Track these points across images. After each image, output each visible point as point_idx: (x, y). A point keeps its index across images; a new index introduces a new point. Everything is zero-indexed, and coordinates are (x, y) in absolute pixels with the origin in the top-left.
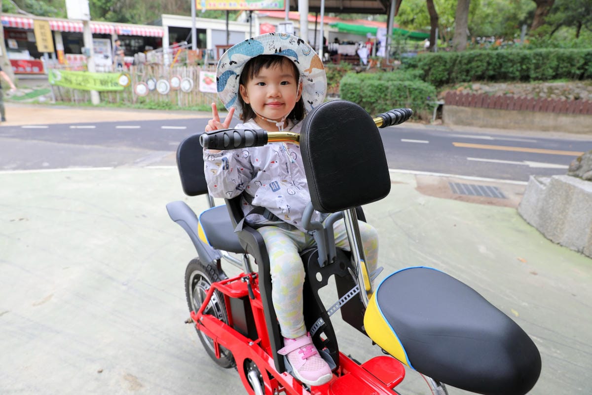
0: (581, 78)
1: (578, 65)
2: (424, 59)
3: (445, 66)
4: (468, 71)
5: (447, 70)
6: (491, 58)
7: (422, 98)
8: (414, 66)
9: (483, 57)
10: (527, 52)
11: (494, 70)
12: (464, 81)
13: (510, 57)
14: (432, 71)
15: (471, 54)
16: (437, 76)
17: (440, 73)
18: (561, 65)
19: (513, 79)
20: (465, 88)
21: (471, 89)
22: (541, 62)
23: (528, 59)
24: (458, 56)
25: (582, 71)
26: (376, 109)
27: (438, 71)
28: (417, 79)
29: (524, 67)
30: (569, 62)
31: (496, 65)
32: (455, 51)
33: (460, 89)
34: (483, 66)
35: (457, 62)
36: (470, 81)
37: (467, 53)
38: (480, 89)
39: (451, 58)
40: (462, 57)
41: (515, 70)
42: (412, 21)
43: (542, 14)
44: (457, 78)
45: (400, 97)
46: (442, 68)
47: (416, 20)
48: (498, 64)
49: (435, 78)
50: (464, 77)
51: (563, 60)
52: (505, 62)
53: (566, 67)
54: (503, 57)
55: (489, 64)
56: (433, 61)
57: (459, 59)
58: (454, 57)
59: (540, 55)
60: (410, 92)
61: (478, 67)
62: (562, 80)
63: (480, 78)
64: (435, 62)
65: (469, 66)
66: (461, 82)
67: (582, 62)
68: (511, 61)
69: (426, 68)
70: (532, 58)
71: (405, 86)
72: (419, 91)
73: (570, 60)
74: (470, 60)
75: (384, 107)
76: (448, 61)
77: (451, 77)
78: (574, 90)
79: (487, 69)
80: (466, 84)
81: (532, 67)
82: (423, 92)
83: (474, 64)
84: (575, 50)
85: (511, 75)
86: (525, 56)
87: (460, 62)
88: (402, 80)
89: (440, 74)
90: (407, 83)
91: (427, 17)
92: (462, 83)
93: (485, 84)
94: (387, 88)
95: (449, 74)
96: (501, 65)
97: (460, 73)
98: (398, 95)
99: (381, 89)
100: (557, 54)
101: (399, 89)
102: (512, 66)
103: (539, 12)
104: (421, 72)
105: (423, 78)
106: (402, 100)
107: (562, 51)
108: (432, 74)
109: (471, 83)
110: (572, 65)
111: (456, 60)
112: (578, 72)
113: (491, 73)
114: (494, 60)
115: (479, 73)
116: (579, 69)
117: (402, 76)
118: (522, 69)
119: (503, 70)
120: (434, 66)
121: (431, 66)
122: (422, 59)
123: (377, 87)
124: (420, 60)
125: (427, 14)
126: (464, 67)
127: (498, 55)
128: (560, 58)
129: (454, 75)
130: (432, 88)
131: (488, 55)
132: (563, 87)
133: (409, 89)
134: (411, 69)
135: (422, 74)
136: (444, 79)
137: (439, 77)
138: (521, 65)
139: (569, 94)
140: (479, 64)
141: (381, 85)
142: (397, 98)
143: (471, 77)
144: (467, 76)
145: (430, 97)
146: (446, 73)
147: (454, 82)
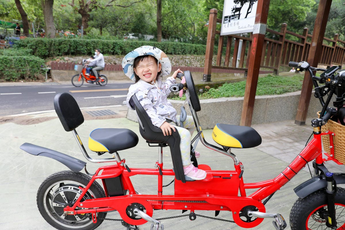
0: (113, 54)
1: (111, 48)
2: (31, 42)
3: (45, 46)
4: (59, 50)
5: (47, 49)
6: (71, 43)
7: (37, 66)
8: (24, 46)
9: (66, 42)
10: (88, 40)
11: (74, 50)
12: (58, 55)
13: (80, 42)
14: (38, 49)
15: (59, 40)
16: (42, 53)
17: (43, 51)
18: (104, 48)
19: (84, 54)
20: (61, 59)
21: (64, 60)
22: (95, 46)
23: (89, 44)
24: (52, 41)
25: (113, 51)
26: (5, 74)
27: (42, 50)
28: (29, 54)
29: (88, 48)
30: (107, 46)
31: (74, 46)
32: (49, 38)
33: (57, 60)
34: (67, 47)
35: (53, 44)
37: (57, 39)
38: (69, 60)
39: (48, 42)
40: (55, 41)
41: (83, 49)
42: (7, 15)
43: (85, 21)
44: (54, 54)
45: (22, 65)
46: (44, 48)
47: (9, 15)
48: (75, 46)
50: (58, 53)
51: (105, 45)
52: (78, 45)
53: (107, 49)
54: (77, 42)
55: (70, 46)
56: (37, 43)
57: (53, 42)
58: (50, 42)
59: (94, 42)
60: (28, 63)
61: (65, 48)
62: (106, 55)
63: (67, 54)
64: (39, 44)
65: (60, 47)
66: (56, 56)
67: (112, 47)
68: (82, 45)
69: (34, 47)
70: (91, 43)
71: (24, 59)
72: (35, 62)
73: (107, 45)
74: (60, 43)
75: (11, 73)
76: (47, 44)
77: (51, 53)
78: (113, 60)
79: (70, 49)
80: (60, 57)
81: (92, 48)
82: (38, 62)
83: (62, 46)
84: (109, 41)
85: (83, 52)
86: (88, 42)
87: (54, 44)
88: (18, 55)
89: (43, 52)
90: (25, 57)
91: (18, 14)
92: (58, 57)
93: (71, 57)
94: (11, 60)
95: (49, 51)
97: (55, 51)
98: (20, 65)
99: (6, 61)
100: (101, 42)
101: (20, 61)
102: (82, 48)
103: (84, 19)
104: (31, 50)
105: (33, 53)
106: (23, 68)
107: (103, 41)
108: (39, 51)
109: (62, 57)
110: (109, 48)
111: (51, 43)
112: (112, 51)
113: (73, 51)
114: (73, 44)
115: (66, 51)
116: (112, 50)
117: (18, 52)
118: (87, 49)
119: (78, 49)
120: (38, 46)
121: (37, 46)
122: (30, 42)
123: (3, 60)
124: (28, 42)
126: (57, 47)
127: (74, 41)
128: (103, 44)
129: (52, 52)
130: (42, 60)
131: (69, 41)
132: (108, 58)
133: (27, 60)
134: (22, 48)
135: (31, 51)
136: (46, 54)
137: (43, 53)
138: (87, 47)
139: (111, 62)
140: (65, 46)
141: (6, 58)
142: (20, 67)
143: (62, 53)
144: (59, 52)
145: (42, 65)
146: (47, 51)
147: (53, 56)
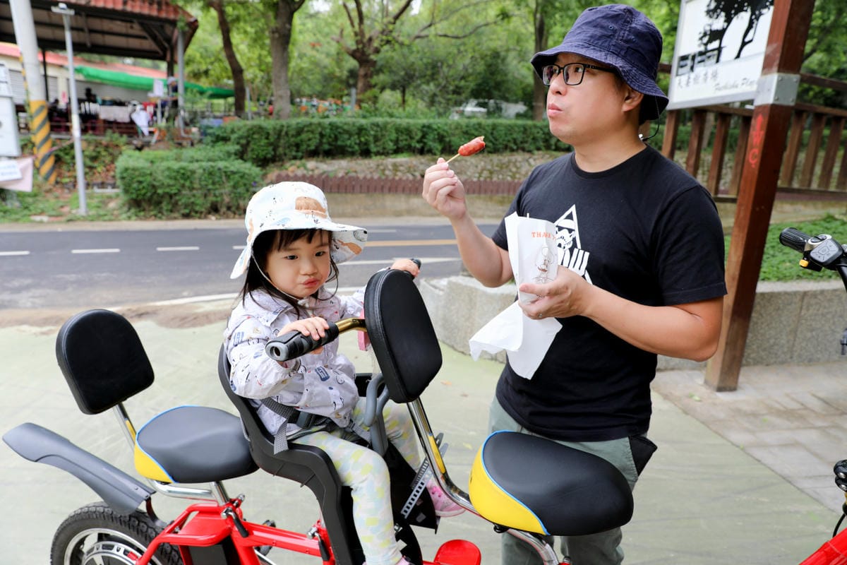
0: (422, 152)
1: (418, 138)
2: (239, 129)
3: (267, 138)
4: (297, 146)
5: (271, 144)
6: (324, 128)
7: (245, 185)
8: (225, 139)
9: (313, 127)
10: (363, 121)
11: (329, 144)
12: (295, 158)
13: (346, 127)
14: (252, 146)
15: (298, 124)
16: (259, 153)
17: (262, 148)
18: (401, 138)
19: (353, 154)
20: (298, 167)
21: (306, 168)
22: (379, 134)
23: (366, 129)
24: (283, 126)
25: (421, 145)
26: (180, 203)
27: (260, 147)
28: (233, 157)
29: (363, 139)
30: (407, 135)
31: (330, 137)
32: (278, 119)
33: (291, 169)
34: (315, 138)
35: (283, 133)
36: (301, 158)
37: (294, 122)
38: (317, 168)
39: (275, 129)
40: (288, 127)
41: (352, 142)
42: (206, 73)
43: (366, 76)
44: (285, 154)
45: (214, 183)
46: (264, 142)
47: (212, 72)
48: (333, 136)
49: (257, 156)
50: (294, 153)
51: (402, 132)
52: (340, 133)
53: (406, 140)
54: (337, 127)
55: (322, 135)
56: (251, 132)
57: (285, 129)
58: (278, 127)
59: (377, 125)
60: (228, 177)
61: (310, 140)
62: (405, 154)
63: (313, 154)
64: (254, 133)
65: (299, 138)
66: (290, 159)
67: (420, 134)
68: (347, 132)
69: (243, 141)
70: (369, 129)
71: (219, 169)
72: (240, 174)
73: (408, 131)
74: (300, 131)
75: (192, 200)
76: (271, 132)
77: (278, 153)
78: (418, 167)
79: (321, 143)
80: (298, 162)
81: (371, 139)
82: (246, 176)
83: (304, 136)
84: (411, 121)
85: (350, 150)
86: (362, 126)
87: (287, 134)
88: (209, 160)
89: (263, 150)
90: (221, 164)
91: (227, 69)
92: (293, 162)
93: (321, 162)
94: (193, 172)
95: (274, 150)
96: (336, 139)
97: (289, 147)
98: (210, 181)
99: (183, 174)
100: (394, 125)
101: (210, 174)
102: (349, 139)
103: (362, 72)
104: (238, 147)
105: (241, 155)
106: (216, 189)
107: (398, 121)
108: (252, 150)
109: (303, 161)
110: (412, 138)
111: (280, 131)
112: (418, 146)
113: (326, 147)
114: (328, 131)
115: (312, 148)
116: (418, 142)
117: (211, 154)
118: (361, 141)
119: (339, 143)
120: (253, 139)
121: (249, 139)
122: (236, 130)
123: (178, 172)
124: (233, 131)
125: (227, 64)
126: (292, 140)
127: (330, 124)
128: (398, 130)
129: (281, 150)
130: (256, 170)
131: (319, 124)
132: (407, 162)
133: (225, 172)
134: (220, 143)
135: (238, 150)
136: (269, 156)
137: (262, 154)
138: (359, 138)
139: (415, 171)
140: (311, 136)
141: (184, 169)
142: (210, 187)
143: (303, 153)
144: (297, 151)
145: (255, 182)
146: (270, 148)
147: (283, 160)
